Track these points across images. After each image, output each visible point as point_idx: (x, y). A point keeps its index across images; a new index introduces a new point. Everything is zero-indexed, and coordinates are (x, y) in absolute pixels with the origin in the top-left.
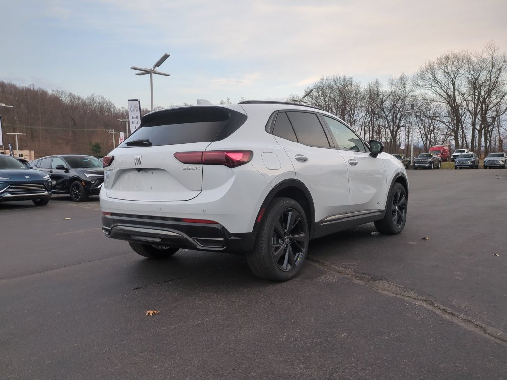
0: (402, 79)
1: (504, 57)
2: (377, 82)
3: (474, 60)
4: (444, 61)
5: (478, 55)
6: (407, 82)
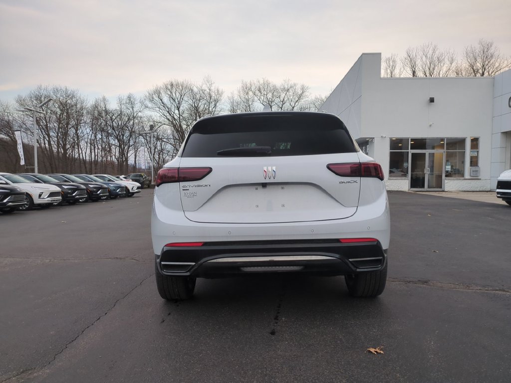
0: (129, 98)
1: (218, 91)
2: (104, 99)
3: (195, 90)
4: (169, 87)
5: (198, 86)
6: (136, 102)
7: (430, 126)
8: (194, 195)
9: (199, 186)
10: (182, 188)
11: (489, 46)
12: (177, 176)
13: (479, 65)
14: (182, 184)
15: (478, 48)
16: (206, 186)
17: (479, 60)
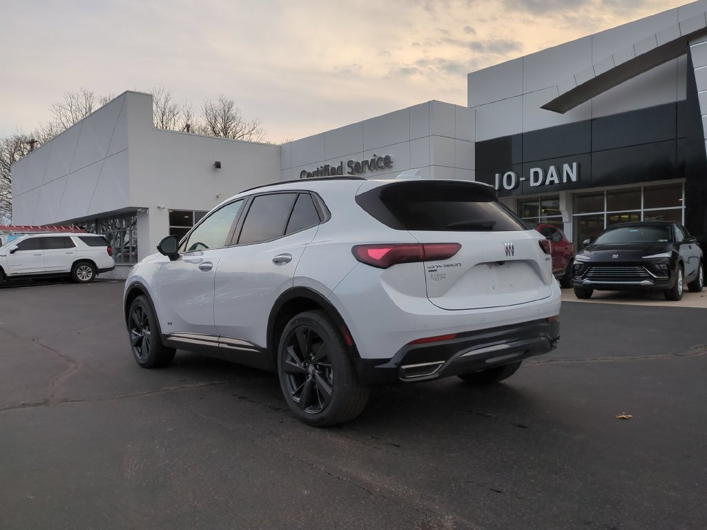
7: (217, 197)
8: (443, 277)
9: (448, 266)
10: (427, 270)
11: (230, 106)
12: (422, 254)
13: (219, 126)
14: (428, 264)
15: (218, 105)
16: (457, 265)
17: (219, 119)
